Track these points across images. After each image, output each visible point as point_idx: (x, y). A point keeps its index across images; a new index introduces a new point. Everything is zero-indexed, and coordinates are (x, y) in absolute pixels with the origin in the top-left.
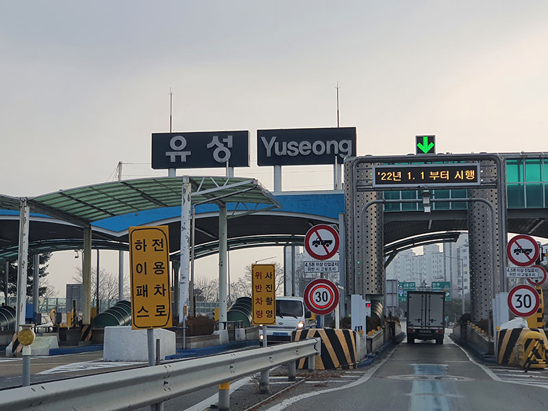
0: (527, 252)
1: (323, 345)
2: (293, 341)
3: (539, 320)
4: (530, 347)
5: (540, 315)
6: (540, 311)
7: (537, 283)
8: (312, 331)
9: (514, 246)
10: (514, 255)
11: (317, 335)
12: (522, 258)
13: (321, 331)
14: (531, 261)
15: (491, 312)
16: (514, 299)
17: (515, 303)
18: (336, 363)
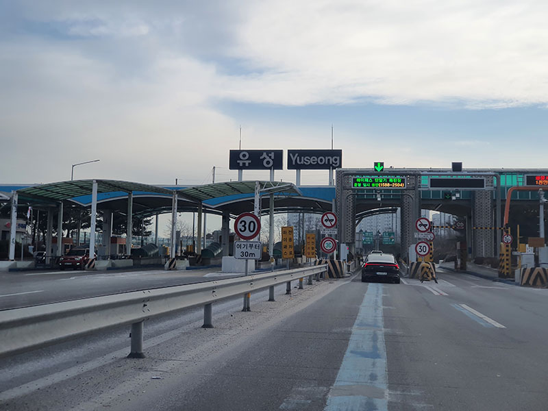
0: (425, 226)
1: (329, 267)
2: (315, 265)
3: (431, 258)
4: (424, 271)
5: (431, 256)
6: (431, 254)
7: (430, 240)
8: (324, 260)
9: (419, 223)
10: (419, 227)
11: (326, 262)
12: (422, 228)
13: (328, 260)
14: (427, 230)
15: (408, 254)
16: (418, 248)
17: (418, 250)
18: (335, 276)
